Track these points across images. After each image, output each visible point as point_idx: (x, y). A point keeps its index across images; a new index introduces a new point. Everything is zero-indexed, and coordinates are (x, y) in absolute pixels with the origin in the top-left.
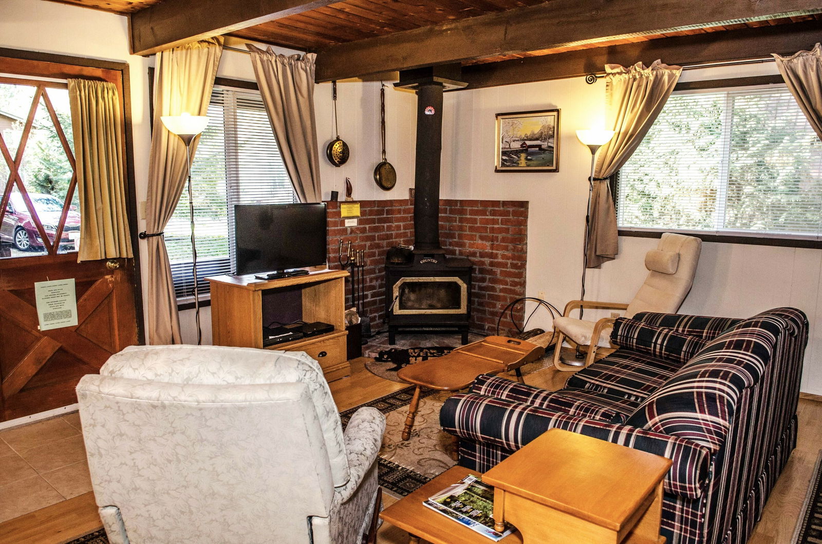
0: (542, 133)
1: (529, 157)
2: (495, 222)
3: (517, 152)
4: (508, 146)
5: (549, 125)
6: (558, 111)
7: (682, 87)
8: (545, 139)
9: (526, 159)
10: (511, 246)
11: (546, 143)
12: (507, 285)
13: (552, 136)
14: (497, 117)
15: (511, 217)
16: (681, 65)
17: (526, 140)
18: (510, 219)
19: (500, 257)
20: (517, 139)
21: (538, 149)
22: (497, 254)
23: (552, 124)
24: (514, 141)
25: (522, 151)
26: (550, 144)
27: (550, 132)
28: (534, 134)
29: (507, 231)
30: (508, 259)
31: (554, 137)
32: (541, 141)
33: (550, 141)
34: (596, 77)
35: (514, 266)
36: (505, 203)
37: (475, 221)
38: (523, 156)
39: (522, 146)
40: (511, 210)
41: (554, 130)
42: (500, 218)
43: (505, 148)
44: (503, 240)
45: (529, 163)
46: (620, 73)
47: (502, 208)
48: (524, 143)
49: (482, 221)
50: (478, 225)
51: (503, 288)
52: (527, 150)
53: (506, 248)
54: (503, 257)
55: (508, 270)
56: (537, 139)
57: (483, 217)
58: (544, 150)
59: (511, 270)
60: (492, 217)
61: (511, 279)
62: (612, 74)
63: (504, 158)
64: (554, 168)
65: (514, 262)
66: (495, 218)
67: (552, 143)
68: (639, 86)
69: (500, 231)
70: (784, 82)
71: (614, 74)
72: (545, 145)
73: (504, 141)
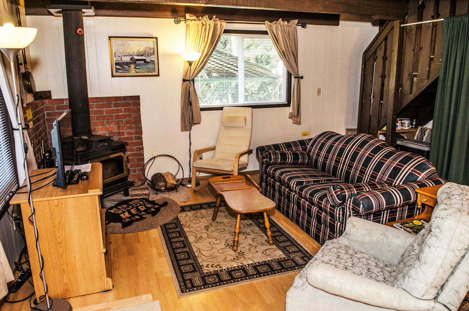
0: (145, 52)
1: (137, 67)
2: (118, 111)
3: (127, 64)
4: (120, 59)
5: (150, 47)
6: (156, 38)
7: (226, 31)
8: (148, 56)
9: (135, 68)
10: (134, 125)
11: (149, 58)
12: (134, 151)
13: (154, 53)
14: (109, 39)
15: (132, 107)
16: (226, 20)
17: (133, 56)
18: (131, 108)
19: (126, 133)
20: (127, 55)
21: (143, 62)
22: (123, 132)
23: (152, 46)
24: (124, 56)
25: (132, 63)
26: (152, 59)
27: (151, 51)
28: (140, 52)
29: (130, 116)
30: (133, 135)
31: (154, 54)
32: (145, 56)
33: (151, 57)
34: (180, 20)
35: (137, 138)
36: (125, 98)
37: (102, 112)
38: (133, 66)
39: (131, 59)
40: (131, 102)
41: (154, 50)
42: (123, 108)
43: (117, 61)
44: (127, 122)
45: (137, 70)
46: (195, 20)
47: (123, 102)
48: (133, 58)
49: (107, 112)
50: (105, 114)
51: (130, 154)
52: (135, 62)
53: (130, 128)
54: (129, 133)
55: (133, 141)
56: (142, 55)
57: (109, 109)
58: (148, 63)
59: (136, 141)
60: (116, 108)
61: (136, 147)
62: (190, 20)
63: (118, 67)
64: (156, 73)
65: (137, 135)
66: (119, 108)
67: (153, 58)
68: (205, 29)
69: (125, 116)
70: (268, 34)
71: (191, 20)
72: (148, 59)
73: (116, 55)
